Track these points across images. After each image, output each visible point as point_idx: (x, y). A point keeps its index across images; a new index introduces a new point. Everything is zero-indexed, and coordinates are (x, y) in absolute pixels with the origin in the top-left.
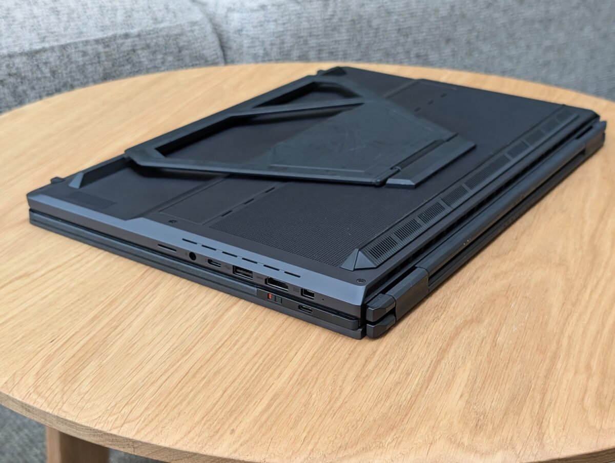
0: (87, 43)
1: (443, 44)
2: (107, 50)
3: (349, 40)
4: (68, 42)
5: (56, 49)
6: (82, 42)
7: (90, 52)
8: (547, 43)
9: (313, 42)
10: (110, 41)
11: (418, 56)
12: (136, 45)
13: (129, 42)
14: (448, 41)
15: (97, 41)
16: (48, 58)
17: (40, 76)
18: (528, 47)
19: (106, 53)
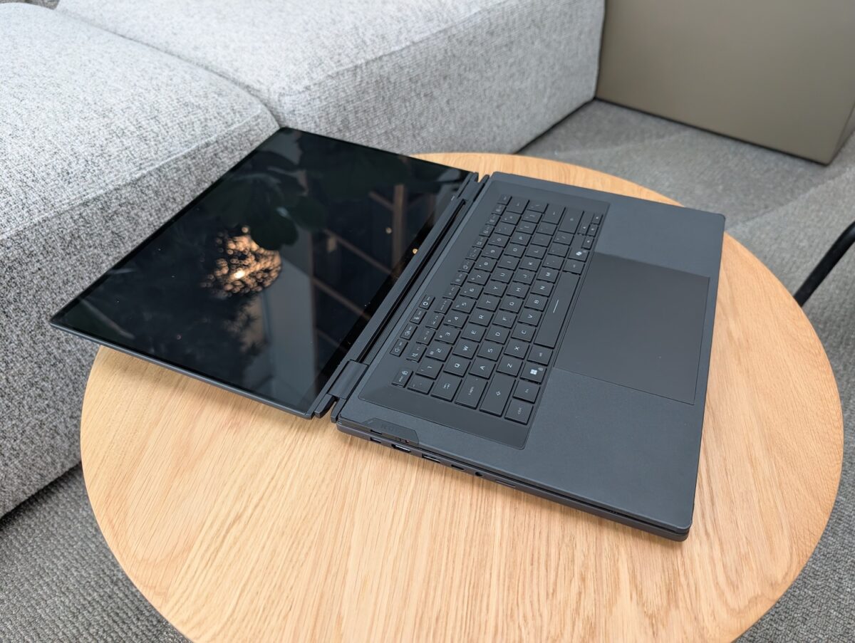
0: (177, 159)
1: (442, 82)
2: (194, 161)
3: (376, 97)
4: (161, 164)
5: (153, 173)
6: (172, 160)
7: (181, 167)
8: (511, 60)
9: (350, 107)
10: (195, 153)
11: (426, 95)
12: (216, 150)
13: (210, 149)
14: (445, 78)
15: (185, 157)
16: (148, 182)
17: (145, 198)
18: (499, 66)
19: (194, 163)
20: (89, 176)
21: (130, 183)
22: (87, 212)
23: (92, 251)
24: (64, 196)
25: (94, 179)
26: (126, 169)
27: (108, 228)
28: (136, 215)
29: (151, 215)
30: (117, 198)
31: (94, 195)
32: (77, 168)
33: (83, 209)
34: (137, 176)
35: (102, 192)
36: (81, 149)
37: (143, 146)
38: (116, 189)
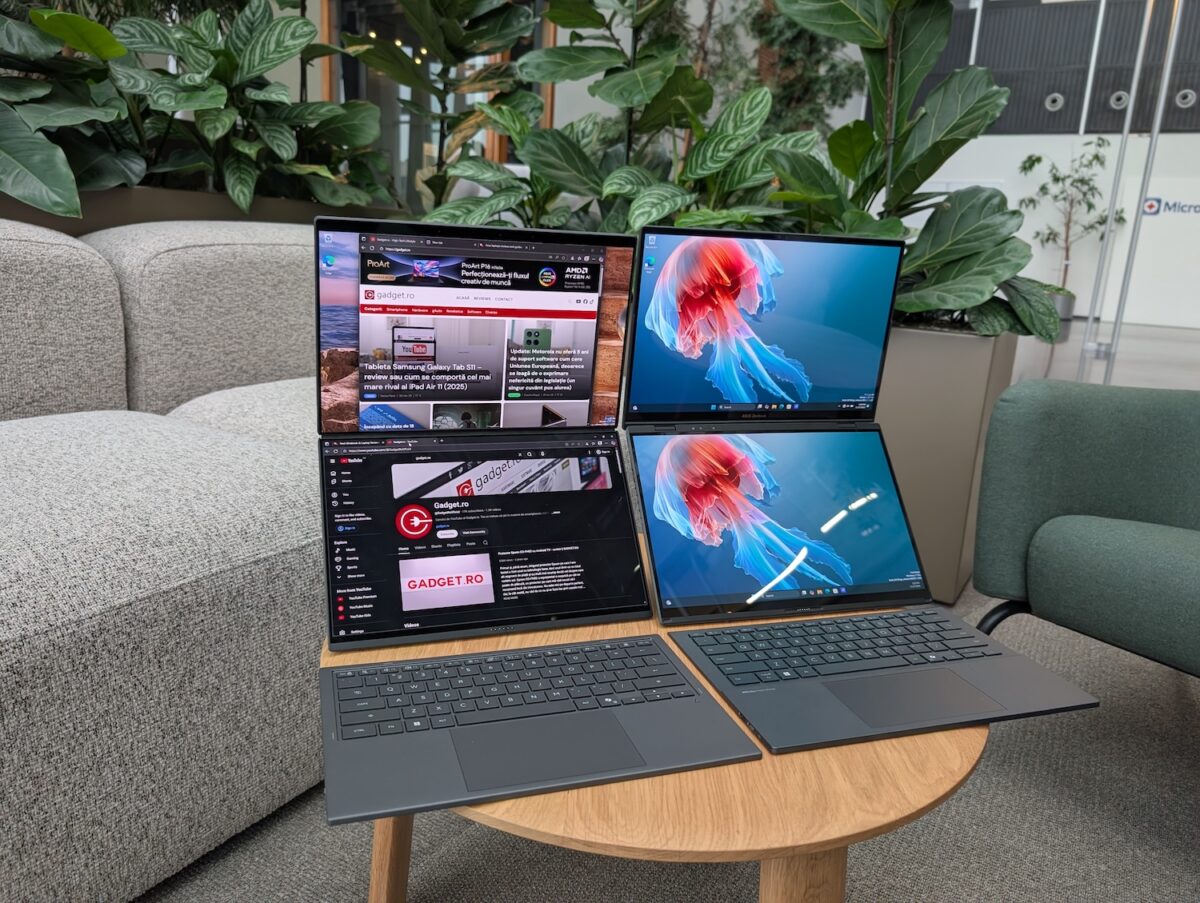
20: (263, 537)
21: (295, 550)
22: (256, 570)
23: (249, 612)
24: (241, 553)
25: (268, 541)
26: (295, 535)
27: (267, 591)
28: (293, 581)
29: (305, 584)
30: (282, 562)
31: (265, 555)
32: (254, 529)
33: (254, 567)
34: (304, 543)
35: (272, 553)
36: (259, 514)
37: (311, 518)
38: (284, 553)
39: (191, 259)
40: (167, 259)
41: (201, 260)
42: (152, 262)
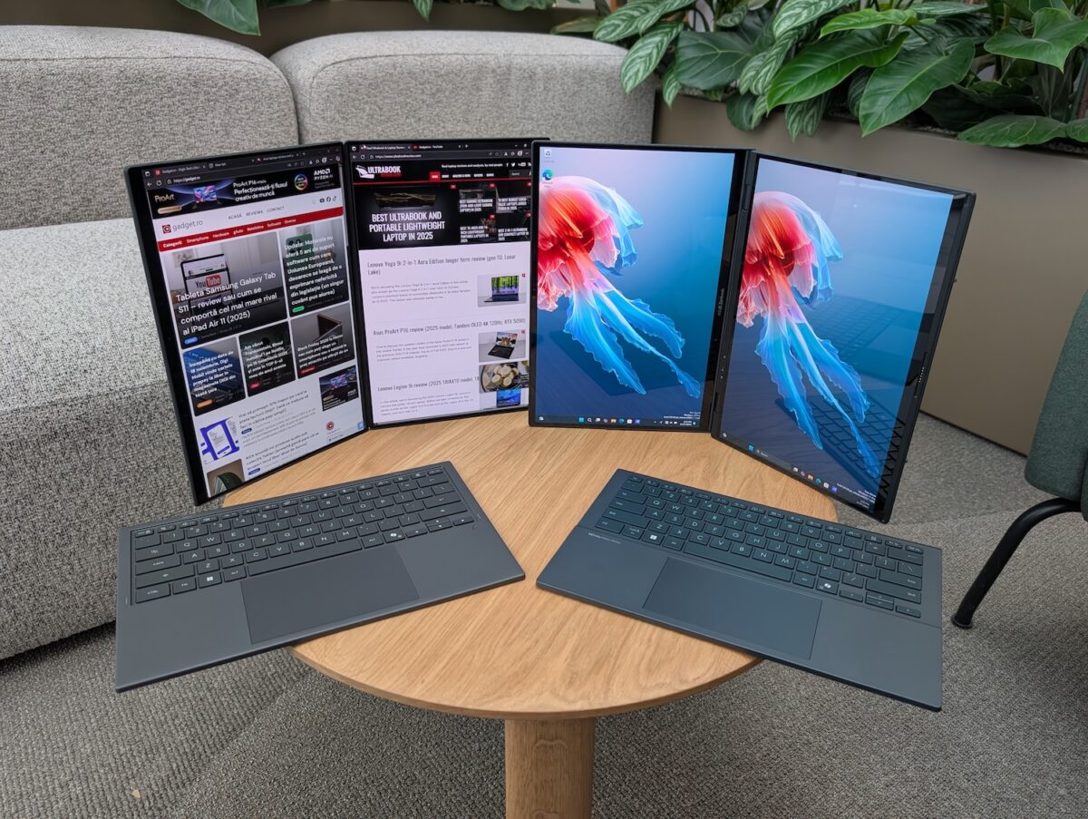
39: (354, 71)
40: (332, 72)
41: (363, 71)
42: (319, 74)
